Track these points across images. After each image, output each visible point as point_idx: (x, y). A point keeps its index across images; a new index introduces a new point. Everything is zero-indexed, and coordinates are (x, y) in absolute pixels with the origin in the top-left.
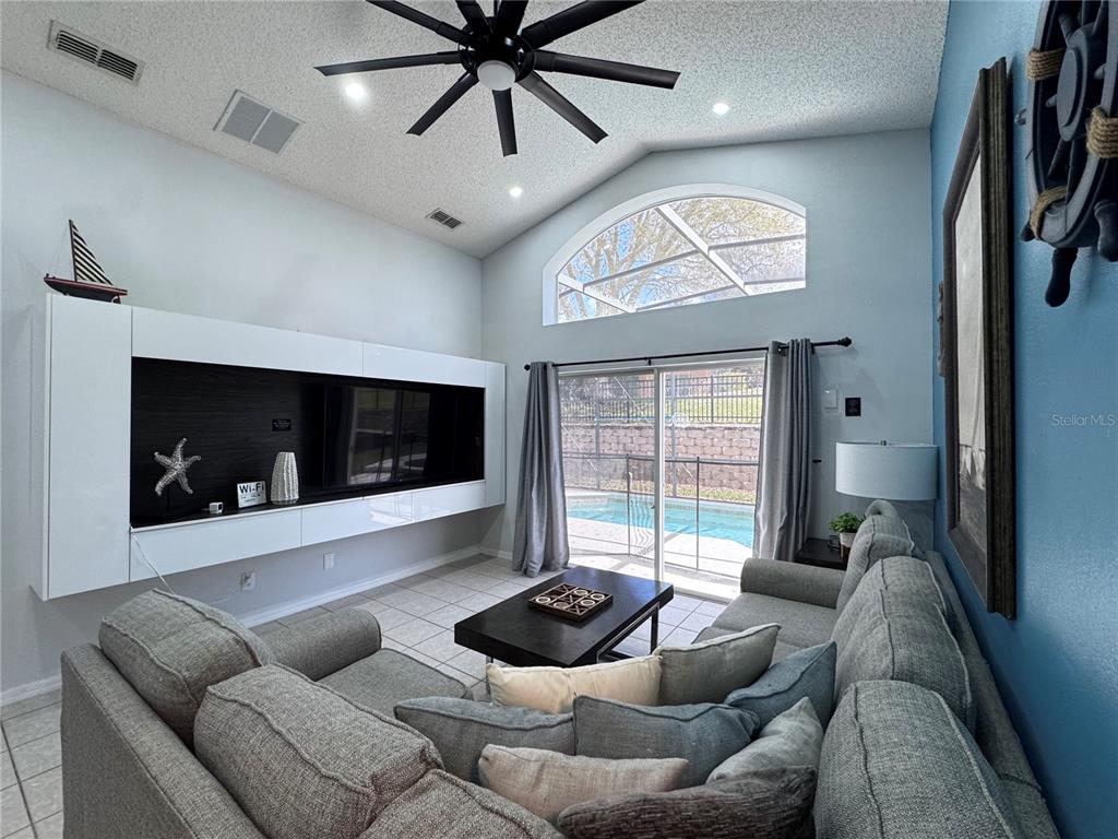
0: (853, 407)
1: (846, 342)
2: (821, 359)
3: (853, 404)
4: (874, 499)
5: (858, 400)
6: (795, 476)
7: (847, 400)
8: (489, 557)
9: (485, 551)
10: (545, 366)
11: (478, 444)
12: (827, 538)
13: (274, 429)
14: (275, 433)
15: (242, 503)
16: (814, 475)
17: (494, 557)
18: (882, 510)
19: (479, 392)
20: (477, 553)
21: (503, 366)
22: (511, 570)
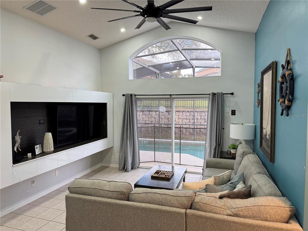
0: (233, 113)
1: (232, 94)
2: (225, 98)
3: (233, 111)
4: (239, 140)
5: (235, 110)
6: (218, 133)
7: (232, 111)
8: (107, 167)
9: (104, 164)
10: (131, 95)
11: (104, 124)
12: (227, 151)
13: (40, 124)
14: (40, 125)
15: (37, 153)
16: (223, 133)
17: (109, 167)
18: (242, 142)
19: (105, 104)
20: (101, 166)
21: (112, 94)
22: (119, 171)
